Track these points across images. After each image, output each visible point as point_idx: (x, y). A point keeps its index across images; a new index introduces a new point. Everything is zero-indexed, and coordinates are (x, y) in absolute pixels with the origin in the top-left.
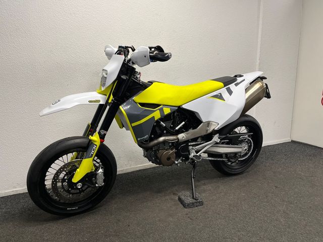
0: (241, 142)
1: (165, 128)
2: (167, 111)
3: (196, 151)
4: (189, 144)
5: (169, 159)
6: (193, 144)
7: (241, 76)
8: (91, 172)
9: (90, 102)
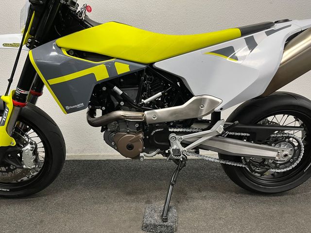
2: (122, 69)
4: (170, 130)
5: (130, 147)
6: (178, 130)
7: (286, 21)
8: (10, 146)
9: (5, 45)
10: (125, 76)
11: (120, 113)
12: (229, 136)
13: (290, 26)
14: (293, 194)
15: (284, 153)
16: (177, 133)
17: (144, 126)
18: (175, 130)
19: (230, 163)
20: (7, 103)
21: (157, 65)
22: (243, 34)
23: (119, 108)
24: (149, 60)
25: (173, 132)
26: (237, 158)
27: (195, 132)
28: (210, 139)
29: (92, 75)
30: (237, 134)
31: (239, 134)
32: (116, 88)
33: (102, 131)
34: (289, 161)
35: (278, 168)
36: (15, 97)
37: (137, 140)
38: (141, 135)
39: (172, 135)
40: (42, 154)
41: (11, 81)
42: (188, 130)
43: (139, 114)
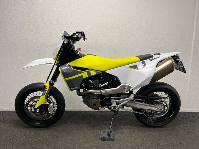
0: (157, 103)
1: (93, 84)
2: (93, 73)
3: (116, 103)
4: (111, 98)
5: (95, 105)
6: (115, 98)
7: (159, 54)
8: (45, 104)
9: (47, 63)
10: (94, 76)
11: (91, 91)
12: (136, 101)
13: (159, 57)
14: (166, 127)
15: (160, 108)
16: (115, 99)
17: (101, 96)
18: (114, 98)
19: (137, 113)
20: (47, 86)
21: (107, 72)
22: (141, 60)
23: (91, 89)
24: (103, 70)
25: (113, 99)
26: (140, 110)
27: (122, 99)
28: (128, 102)
29: (82, 76)
30: (140, 100)
31: (141, 100)
32: (90, 81)
33: (82, 98)
34: (163, 112)
35: (158, 115)
36: (50, 83)
37: (97, 102)
38: (99, 100)
39: (112, 100)
40: (56, 108)
41: (48, 77)
42: (119, 98)
43: (99, 91)
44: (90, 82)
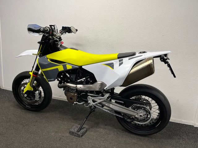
2: (69, 67)
3: (93, 101)
4: (88, 94)
5: (71, 99)
6: (92, 95)
9: (33, 54)
11: (69, 84)
15: (141, 114)
16: (92, 96)
17: (78, 91)
18: (91, 95)
20: (31, 75)
21: (83, 67)
22: (118, 58)
23: (68, 82)
24: (80, 65)
25: (90, 95)
28: (104, 101)
29: (57, 69)
31: (119, 101)
32: (67, 74)
35: (139, 122)
36: (34, 73)
37: (74, 96)
38: (76, 94)
39: (89, 97)
41: (33, 67)
42: (97, 96)
43: (75, 86)
44: (67, 76)
